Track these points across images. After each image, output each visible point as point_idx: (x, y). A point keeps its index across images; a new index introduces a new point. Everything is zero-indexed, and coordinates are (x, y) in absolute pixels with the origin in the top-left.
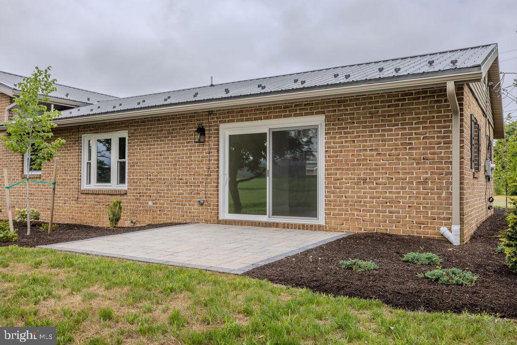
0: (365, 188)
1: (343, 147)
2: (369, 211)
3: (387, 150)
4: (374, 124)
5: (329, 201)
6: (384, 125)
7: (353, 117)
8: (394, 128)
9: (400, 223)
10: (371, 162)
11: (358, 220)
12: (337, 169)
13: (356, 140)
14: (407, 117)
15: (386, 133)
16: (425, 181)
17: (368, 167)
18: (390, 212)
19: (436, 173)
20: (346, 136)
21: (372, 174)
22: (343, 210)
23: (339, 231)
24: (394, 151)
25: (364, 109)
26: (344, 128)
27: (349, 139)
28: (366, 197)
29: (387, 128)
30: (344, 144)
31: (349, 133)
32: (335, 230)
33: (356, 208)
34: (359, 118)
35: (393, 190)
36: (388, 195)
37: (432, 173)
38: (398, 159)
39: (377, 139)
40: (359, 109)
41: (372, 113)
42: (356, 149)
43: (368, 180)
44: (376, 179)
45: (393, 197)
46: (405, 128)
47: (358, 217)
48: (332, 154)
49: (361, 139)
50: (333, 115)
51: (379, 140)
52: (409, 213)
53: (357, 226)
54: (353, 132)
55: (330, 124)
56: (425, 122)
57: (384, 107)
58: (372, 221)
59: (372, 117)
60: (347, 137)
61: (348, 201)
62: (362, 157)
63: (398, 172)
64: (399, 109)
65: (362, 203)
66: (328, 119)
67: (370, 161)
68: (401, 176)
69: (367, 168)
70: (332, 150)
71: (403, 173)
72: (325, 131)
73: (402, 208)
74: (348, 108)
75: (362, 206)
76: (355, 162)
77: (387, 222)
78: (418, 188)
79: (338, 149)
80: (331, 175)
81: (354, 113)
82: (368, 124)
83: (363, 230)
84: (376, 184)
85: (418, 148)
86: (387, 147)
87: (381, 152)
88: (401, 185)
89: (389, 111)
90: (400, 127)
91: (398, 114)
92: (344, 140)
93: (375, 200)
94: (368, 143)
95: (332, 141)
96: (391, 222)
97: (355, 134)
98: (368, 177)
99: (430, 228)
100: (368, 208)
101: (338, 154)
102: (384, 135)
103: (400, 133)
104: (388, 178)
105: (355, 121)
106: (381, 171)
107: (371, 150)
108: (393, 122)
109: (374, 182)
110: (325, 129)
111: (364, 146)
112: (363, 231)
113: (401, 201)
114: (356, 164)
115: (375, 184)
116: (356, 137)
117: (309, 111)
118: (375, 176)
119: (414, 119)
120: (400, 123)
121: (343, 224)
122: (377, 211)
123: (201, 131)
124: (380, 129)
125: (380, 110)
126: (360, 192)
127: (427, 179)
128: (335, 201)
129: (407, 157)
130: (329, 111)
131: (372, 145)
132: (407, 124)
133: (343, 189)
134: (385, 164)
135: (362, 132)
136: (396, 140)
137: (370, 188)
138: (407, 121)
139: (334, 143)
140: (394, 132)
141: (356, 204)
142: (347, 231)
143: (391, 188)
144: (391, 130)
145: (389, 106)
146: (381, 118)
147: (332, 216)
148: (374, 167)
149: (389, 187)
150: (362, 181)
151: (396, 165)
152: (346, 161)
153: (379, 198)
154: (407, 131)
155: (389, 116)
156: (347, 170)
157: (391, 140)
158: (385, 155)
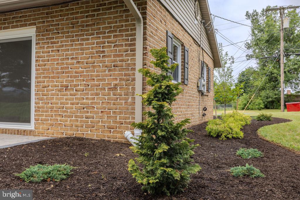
0: (67, 95)
1: (49, 56)
2: (69, 117)
3: (84, 58)
4: (74, 34)
5: (38, 107)
6: (83, 35)
7: (58, 28)
8: (90, 37)
9: (94, 127)
10: (72, 70)
11: (61, 125)
12: (45, 77)
13: (60, 49)
14: (101, 26)
15: (84, 42)
16: (115, 88)
17: (69, 75)
18: (86, 117)
19: (123, 80)
20: (52, 46)
21: (73, 81)
22: (48, 116)
23: (46, 136)
24: (90, 60)
25: (67, 19)
26: (51, 38)
27: (55, 49)
28: (67, 104)
29: (85, 37)
30: (51, 53)
31: (54, 43)
33: (59, 113)
34: (63, 29)
35: (90, 96)
36: (85, 101)
37: (121, 79)
38: (94, 67)
39: (77, 48)
40: (63, 20)
41: (73, 23)
42: (60, 58)
43: (69, 88)
44: (76, 86)
45: (89, 102)
46: (99, 37)
47: (60, 122)
48: (41, 63)
49: (64, 48)
50: (43, 26)
51: (78, 49)
52: (101, 118)
53: (60, 131)
54: (58, 41)
55: (40, 34)
56: (116, 31)
57: (83, 17)
58: (72, 126)
59: (73, 27)
60: (53, 47)
61: (52, 108)
62: (65, 66)
63: (93, 79)
64: (94, 19)
65: (64, 109)
66: (38, 30)
67: (71, 69)
68: (96, 83)
69: (68, 76)
70: (41, 59)
71: (98, 80)
72: (36, 41)
73: (97, 113)
74: (54, 19)
75: (64, 112)
76: (60, 71)
77: (84, 127)
78: (109, 94)
79: (46, 58)
80: (40, 83)
81: (59, 24)
82: (70, 34)
83: (64, 135)
84: (76, 90)
85: (109, 56)
86: (84, 55)
87: (80, 61)
88: (95, 92)
89: (87, 21)
90: (95, 36)
91: (94, 24)
92: (50, 49)
93: (74, 106)
94: (70, 52)
95: (41, 50)
96: (87, 127)
97: (60, 44)
98: (69, 84)
99: (118, 132)
100: (69, 114)
101: (46, 63)
102: (82, 44)
103: (96, 41)
104: (85, 84)
105: (60, 31)
106: (79, 78)
107: (72, 58)
108: (90, 32)
109: (74, 88)
110: (36, 39)
111: (67, 55)
112: (64, 136)
113: (95, 106)
114: (59, 72)
115: (74, 91)
116: (60, 46)
117: (23, 23)
118: (75, 83)
119: (106, 28)
120: (96, 32)
121: (49, 129)
122: (76, 117)
124: (80, 38)
125: (80, 20)
126: (62, 99)
127: (116, 85)
128: (43, 107)
129: (101, 65)
130: (39, 23)
131: (72, 54)
132: (101, 33)
133: (50, 96)
134: (83, 72)
135: (66, 41)
136: (92, 48)
137: (71, 95)
138: (101, 30)
139: (42, 53)
140: (90, 41)
141: (59, 110)
142: (52, 135)
143: (87, 94)
144: (88, 39)
145: (87, 17)
146: (80, 28)
147: (40, 122)
148: (74, 74)
149: (85, 93)
150: (65, 88)
151: (92, 73)
152: (52, 69)
153: (77, 104)
154: (101, 40)
155: (87, 26)
156: (53, 77)
157: (88, 49)
158: (83, 63)
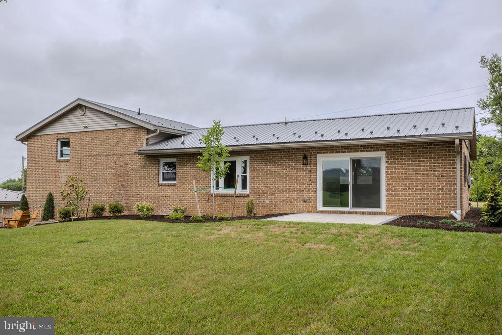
0: (409, 192)
2: (411, 204)
3: (421, 171)
4: (414, 157)
5: (388, 199)
6: (420, 158)
7: (402, 153)
9: (429, 209)
11: (405, 209)
12: (393, 181)
13: (404, 165)
14: (432, 154)
15: (421, 162)
16: (442, 188)
18: (423, 204)
19: (448, 184)
21: (413, 184)
22: (396, 203)
24: (425, 172)
25: (408, 149)
26: (397, 159)
28: (410, 197)
29: (422, 159)
30: (397, 168)
31: (400, 162)
32: (392, 214)
33: (404, 202)
34: (406, 154)
35: (425, 193)
36: (422, 195)
37: (446, 184)
38: (428, 176)
40: (406, 149)
41: (413, 151)
42: (404, 170)
43: (411, 187)
44: (415, 186)
45: (425, 196)
46: (431, 160)
47: (405, 207)
48: (390, 173)
49: (407, 165)
50: (391, 152)
51: (417, 166)
52: (434, 204)
53: (405, 212)
55: (389, 156)
56: (442, 157)
57: (420, 148)
58: (413, 209)
59: (413, 154)
60: (399, 164)
61: (399, 199)
62: (408, 175)
63: (428, 183)
64: (428, 150)
66: (387, 154)
67: (412, 177)
68: (429, 185)
69: (410, 181)
70: (390, 171)
71: (431, 184)
73: (430, 202)
75: (407, 201)
76: (404, 178)
77: (422, 209)
78: (438, 191)
79: (393, 170)
81: (403, 151)
82: (411, 157)
85: (438, 171)
87: (418, 172)
88: (429, 190)
89: (423, 151)
90: (428, 159)
91: (428, 153)
92: (397, 165)
93: (415, 198)
94: (411, 167)
95: (390, 166)
96: (424, 209)
97: (403, 162)
98: (411, 185)
99: (445, 212)
100: (411, 202)
101: (393, 173)
102: (420, 164)
103: (429, 162)
104: (422, 186)
105: (403, 155)
106: (418, 182)
107: (413, 171)
108: (425, 157)
110: (386, 159)
111: (408, 169)
112: (408, 214)
113: (429, 198)
115: (415, 189)
117: (375, 149)
119: (436, 155)
121: (397, 211)
122: (416, 204)
123: (306, 158)
124: (418, 160)
125: (418, 150)
126: (406, 194)
127: (443, 186)
128: (392, 199)
129: (433, 175)
130: (388, 150)
131: (413, 169)
132: (433, 158)
133: (397, 192)
134: (420, 179)
135: (408, 161)
137: (412, 191)
138: (432, 156)
141: (404, 200)
143: (424, 191)
144: (424, 161)
145: (422, 148)
146: (418, 154)
147: (390, 207)
148: (414, 180)
149: (422, 191)
150: (408, 188)
151: (427, 179)
152: (398, 176)
153: (417, 197)
154: (433, 162)
155: (422, 153)
156: (399, 182)
157: (424, 166)
158: (420, 174)
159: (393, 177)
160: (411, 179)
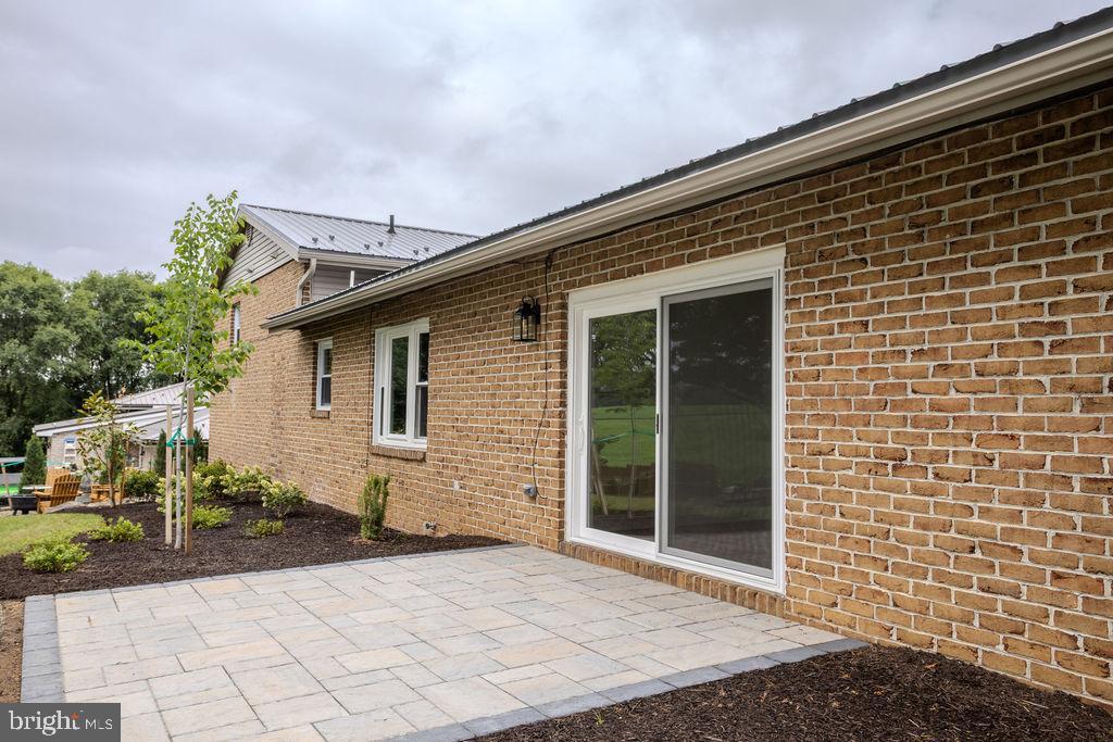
0: (900, 489)
1: (833, 344)
2: (912, 572)
3: (972, 352)
4: (925, 262)
5: (797, 521)
6: (961, 264)
7: (863, 244)
8: (993, 270)
9: (1022, 633)
10: (918, 396)
11: (879, 599)
12: (818, 418)
13: (870, 318)
14: (1043, 224)
15: (968, 291)
17: (909, 414)
18: (985, 585)
20: (842, 309)
21: (923, 439)
22: (833, 556)
23: (824, 627)
24: (994, 358)
25: (894, 210)
26: (836, 283)
27: (851, 319)
28: (903, 523)
29: (971, 270)
30: (836, 335)
31: (850, 297)
32: (813, 620)
33: (873, 554)
34: (879, 246)
35: (996, 505)
36: (975, 520)
38: (1013, 388)
39: (937, 315)
40: (879, 213)
41: (920, 221)
42: (871, 351)
43: (909, 462)
44: (934, 457)
45: (994, 528)
46: (1034, 267)
47: (877, 588)
48: (804, 368)
49: (885, 316)
50: (807, 242)
51: (942, 319)
52: (1055, 600)
53: (876, 620)
54: (863, 292)
55: (798, 271)
57: (959, 195)
58: (923, 609)
59: (920, 237)
60: (844, 312)
61: (847, 529)
62: (891, 380)
63: (1013, 437)
64: (1010, 198)
65: (892, 540)
66: (793, 258)
67: (914, 392)
68: (1023, 451)
69: (905, 418)
70: (804, 354)
71: (1033, 442)
72: (787, 294)
73: (1032, 577)
74: (848, 214)
75: (892, 550)
76: (870, 397)
77: (976, 623)
78: (1091, 506)
79: (820, 352)
80: (802, 436)
81: (864, 229)
82: (907, 262)
83: (894, 637)
84: (937, 475)
85: (1089, 344)
86: (969, 341)
87: (950, 362)
88: (1022, 488)
89: (976, 210)
90: (1016, 263)
91: (1009, 218)
92: (836, 321)
93: (931, 534)
94: (908, 330)
95: (803, 325)
96: (990, 625)
97: (869, 301)
98: (909, 449)
100: (910, 562)
101: (821, 368)
102: (960, 300)
103: (1017, 285)
104: (975, 455)
105: (867, 256)
106: (950, 430)
107: (919, 354)
108: (992, 249)
109: (930, 467)
110: (787, 287)
111: (896, 341)
112: (893, 641)
113: (1025, 549)
114: (870, 402)
115: (930, 475)
116: (871, 310)
117: (744, 237)
118: (931, 447)
119: (1067, 228)
120: (1017, 247)
121: (835, 604)
122: (939, 576)
123: (531, 312)
124: (948, 276)
125: (946, 208)
126: (884, 501)
128: (812, 523)
129: (1046, 379)
130: (796, 232)
131: (919, 338)
132: (1043, 251)
133: (836, 487)
134: (965, 406)
135: (891, 291)
137: (916, 490)
138: (1043, 240)
139: (808, 334)
140: (993, 286)
141: (872, 540)
142: (847, 629)
143: (987, 494)
144: (983, 279)
145: (976, 192)
146: (949, 238)
147: (803, 572)
148: (928, 413)
149: (977, 490)
150: (891, 463)
151: (1003, 410)
152: (844, 389)
153: (945, 528)
154: (1044, 279)
155: (976, 227)
156: (847, 420)
157: (985, 315)
158: (963, 371)
159: (815, 392)
160: (905, 405)
